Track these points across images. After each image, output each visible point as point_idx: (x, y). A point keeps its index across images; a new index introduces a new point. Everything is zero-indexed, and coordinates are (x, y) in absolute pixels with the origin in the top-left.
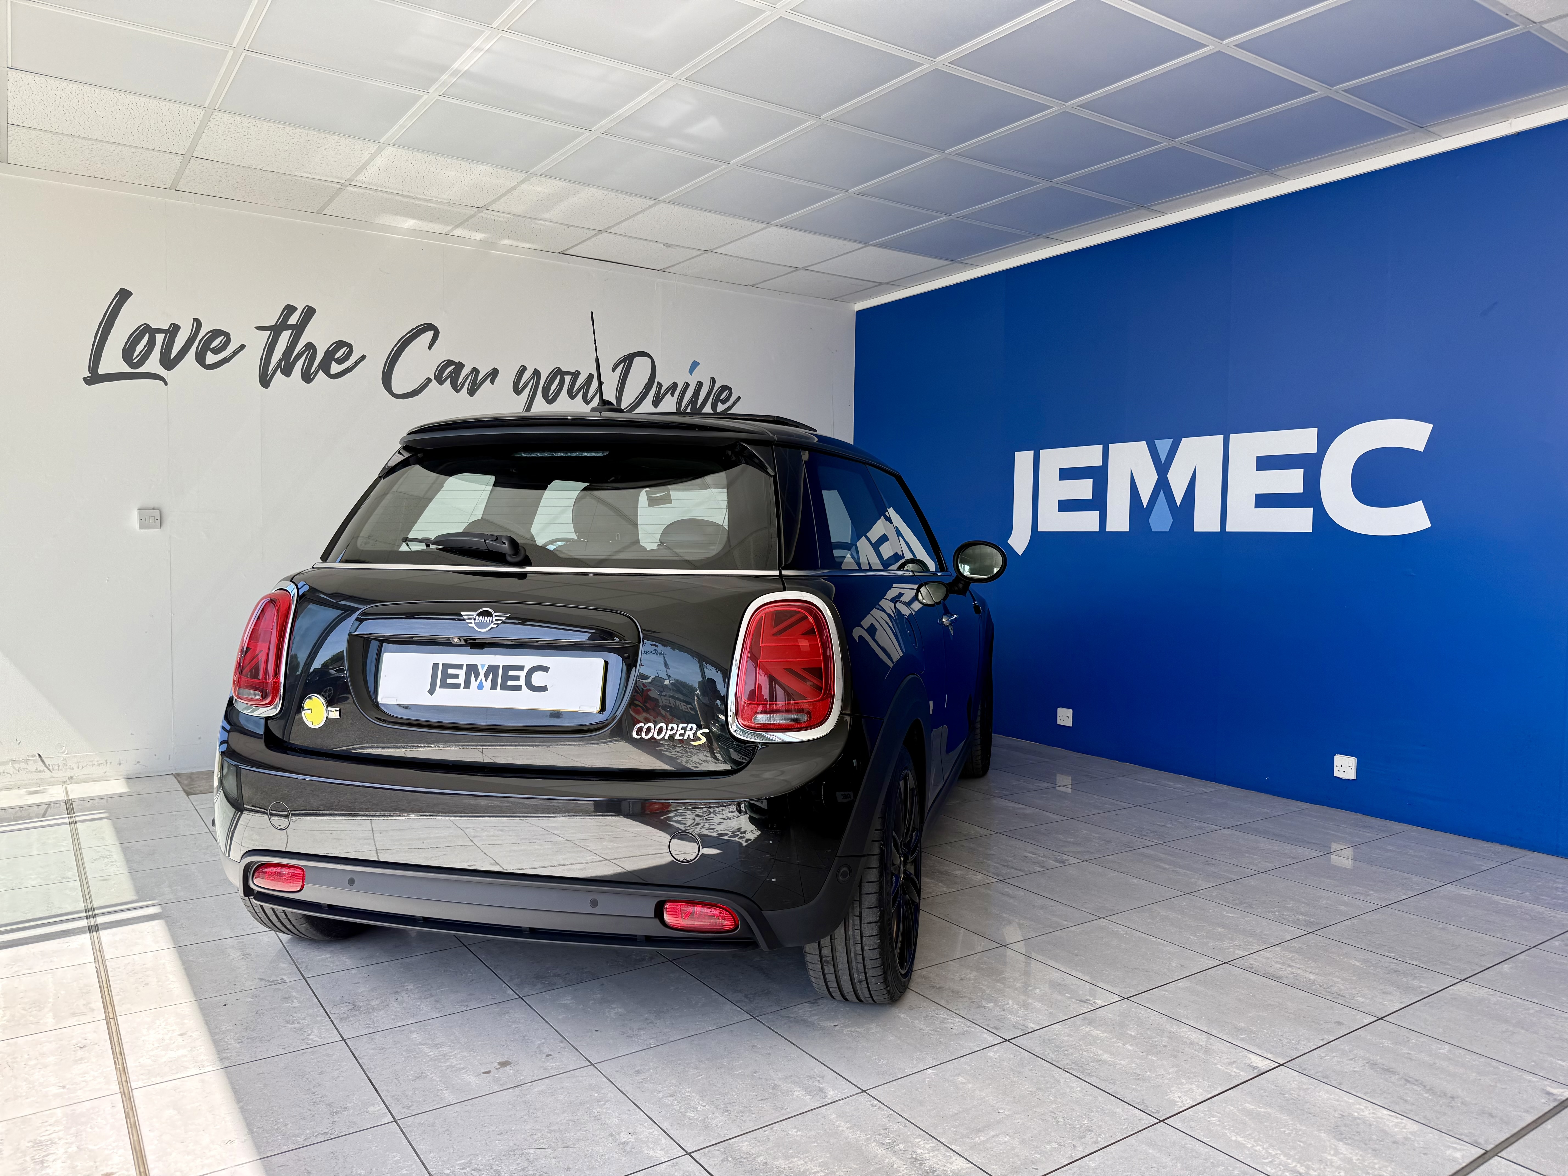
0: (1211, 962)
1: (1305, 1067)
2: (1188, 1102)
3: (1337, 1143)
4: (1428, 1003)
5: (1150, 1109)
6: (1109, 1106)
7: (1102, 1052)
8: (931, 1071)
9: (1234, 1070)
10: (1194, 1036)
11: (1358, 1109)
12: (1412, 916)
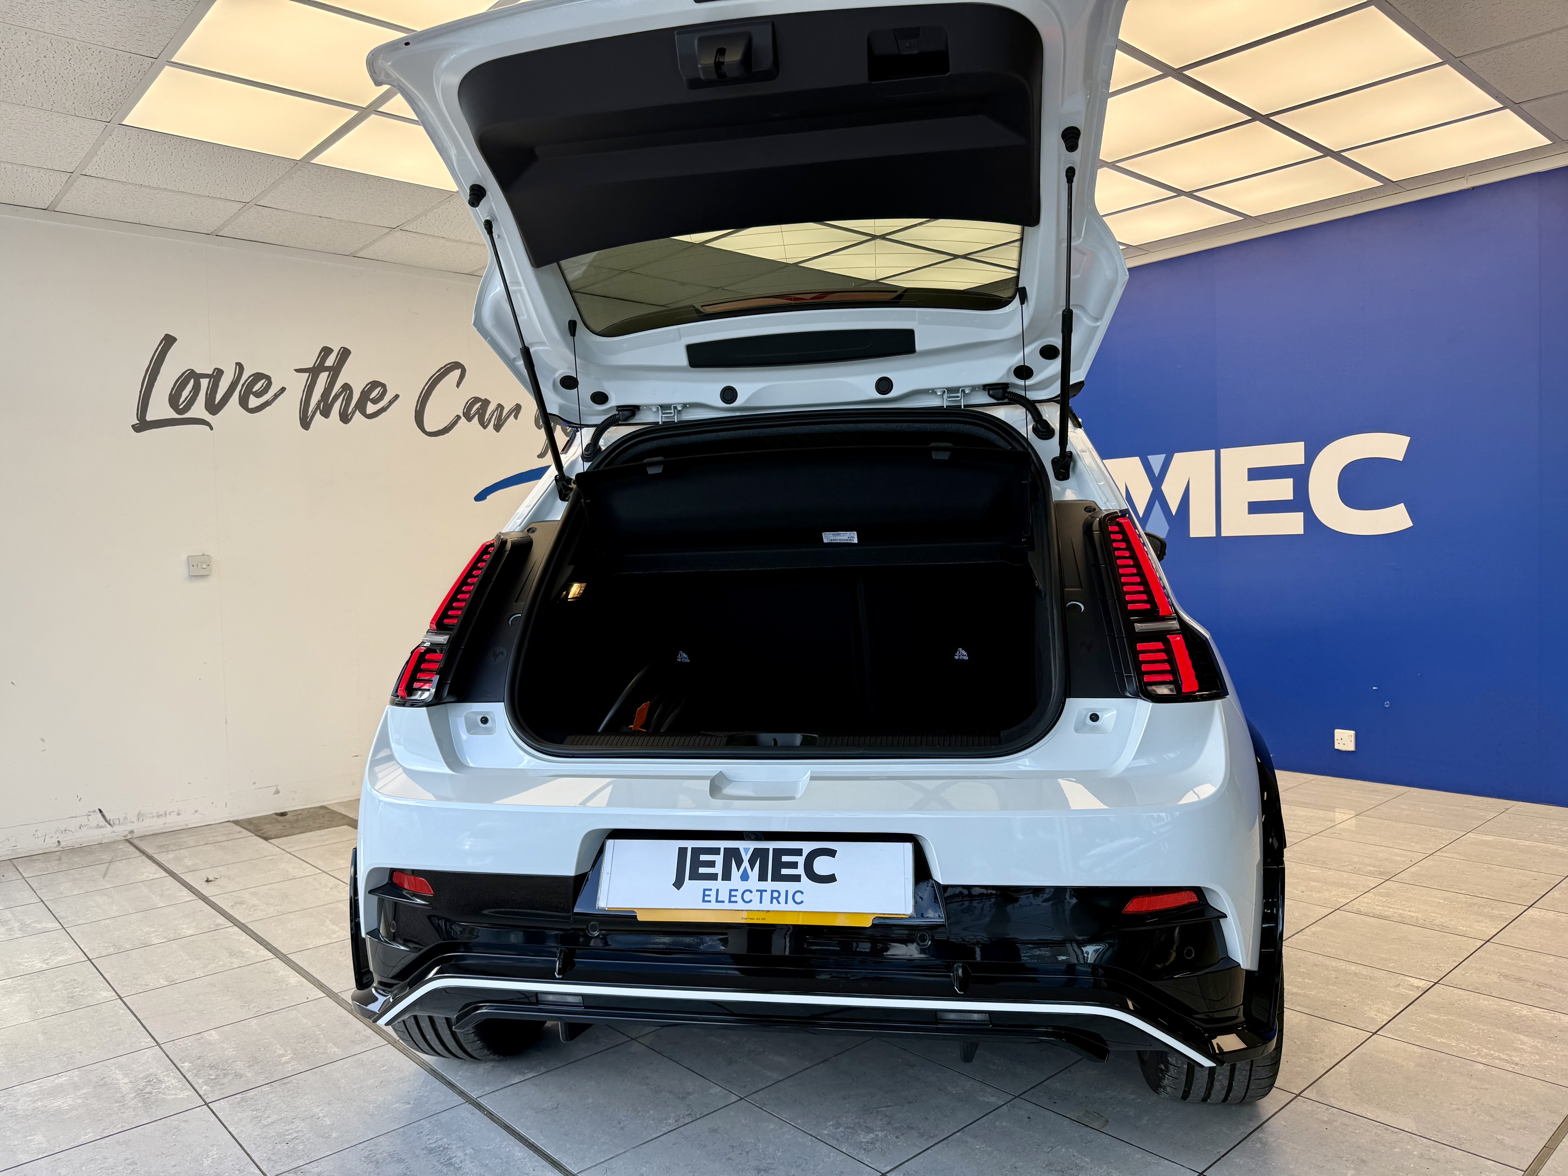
12: (1458, 861)
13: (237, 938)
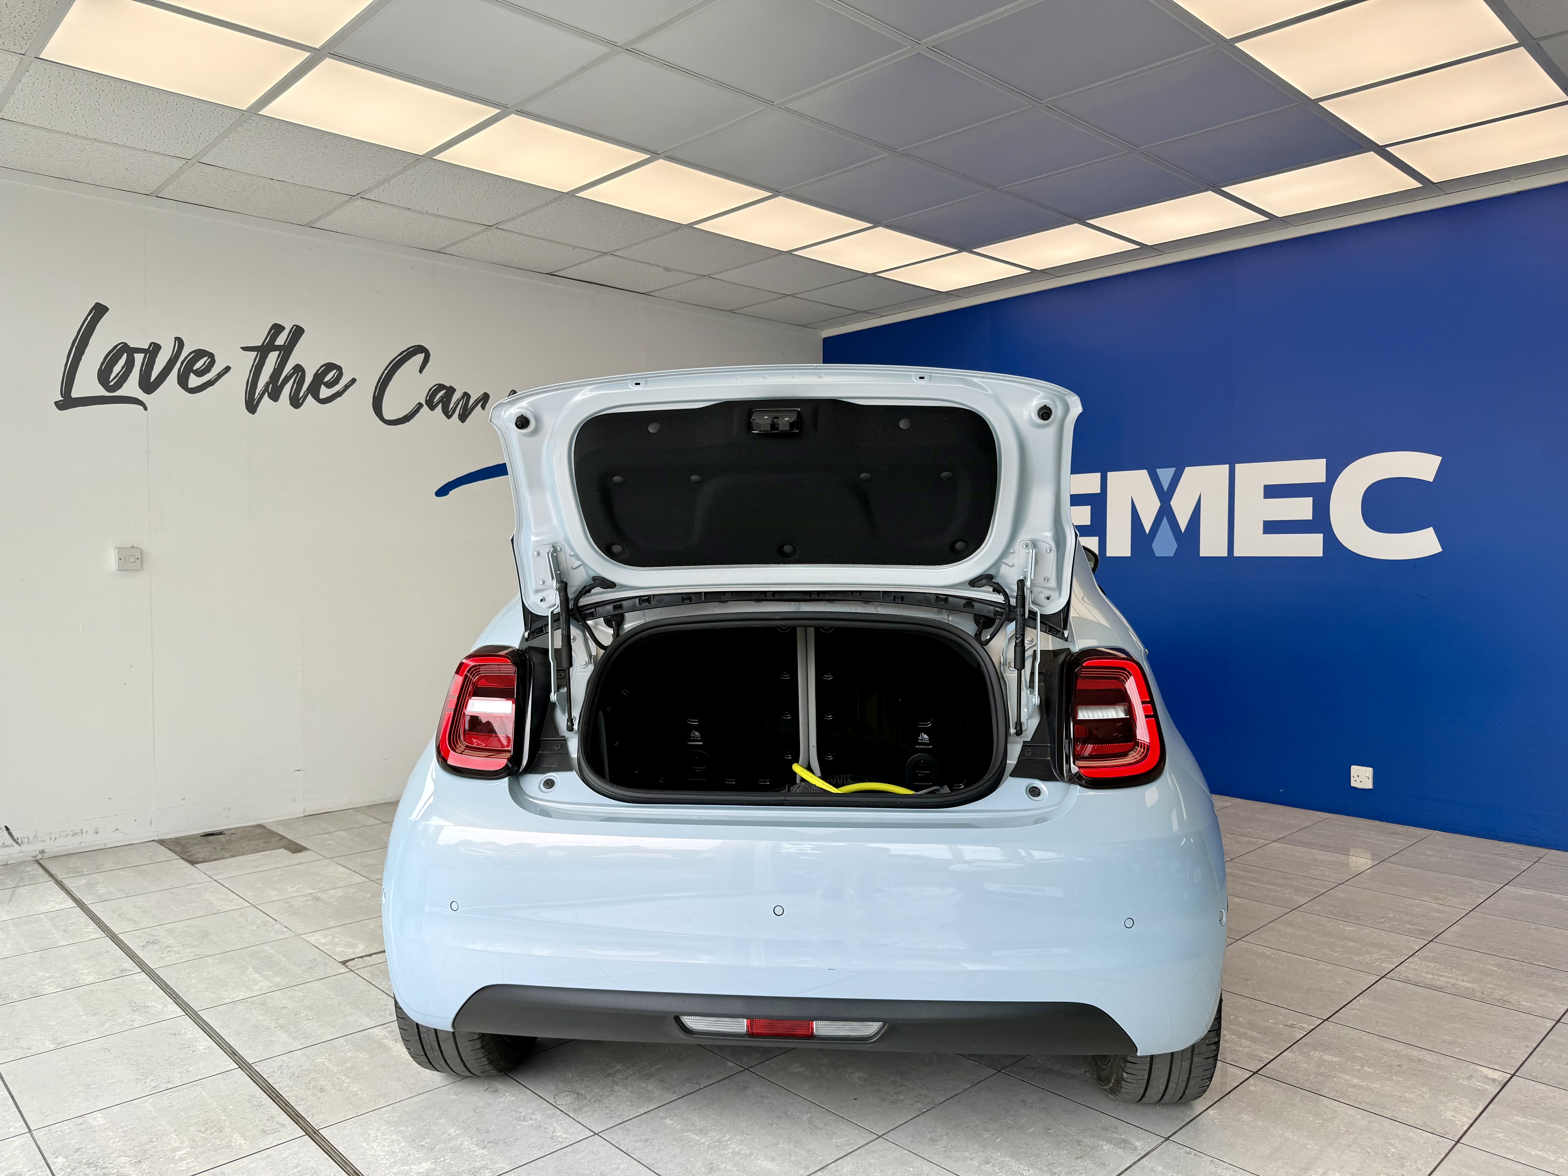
0: (1369, 977)
1: (1535, 1074)
5: (1438, 1131)
6: (1401, 1132)
7: (1349, 1077)
9: (1477, 1084)
10: (1416, 1053)
12: (1503, 919)
13: (143, 988)
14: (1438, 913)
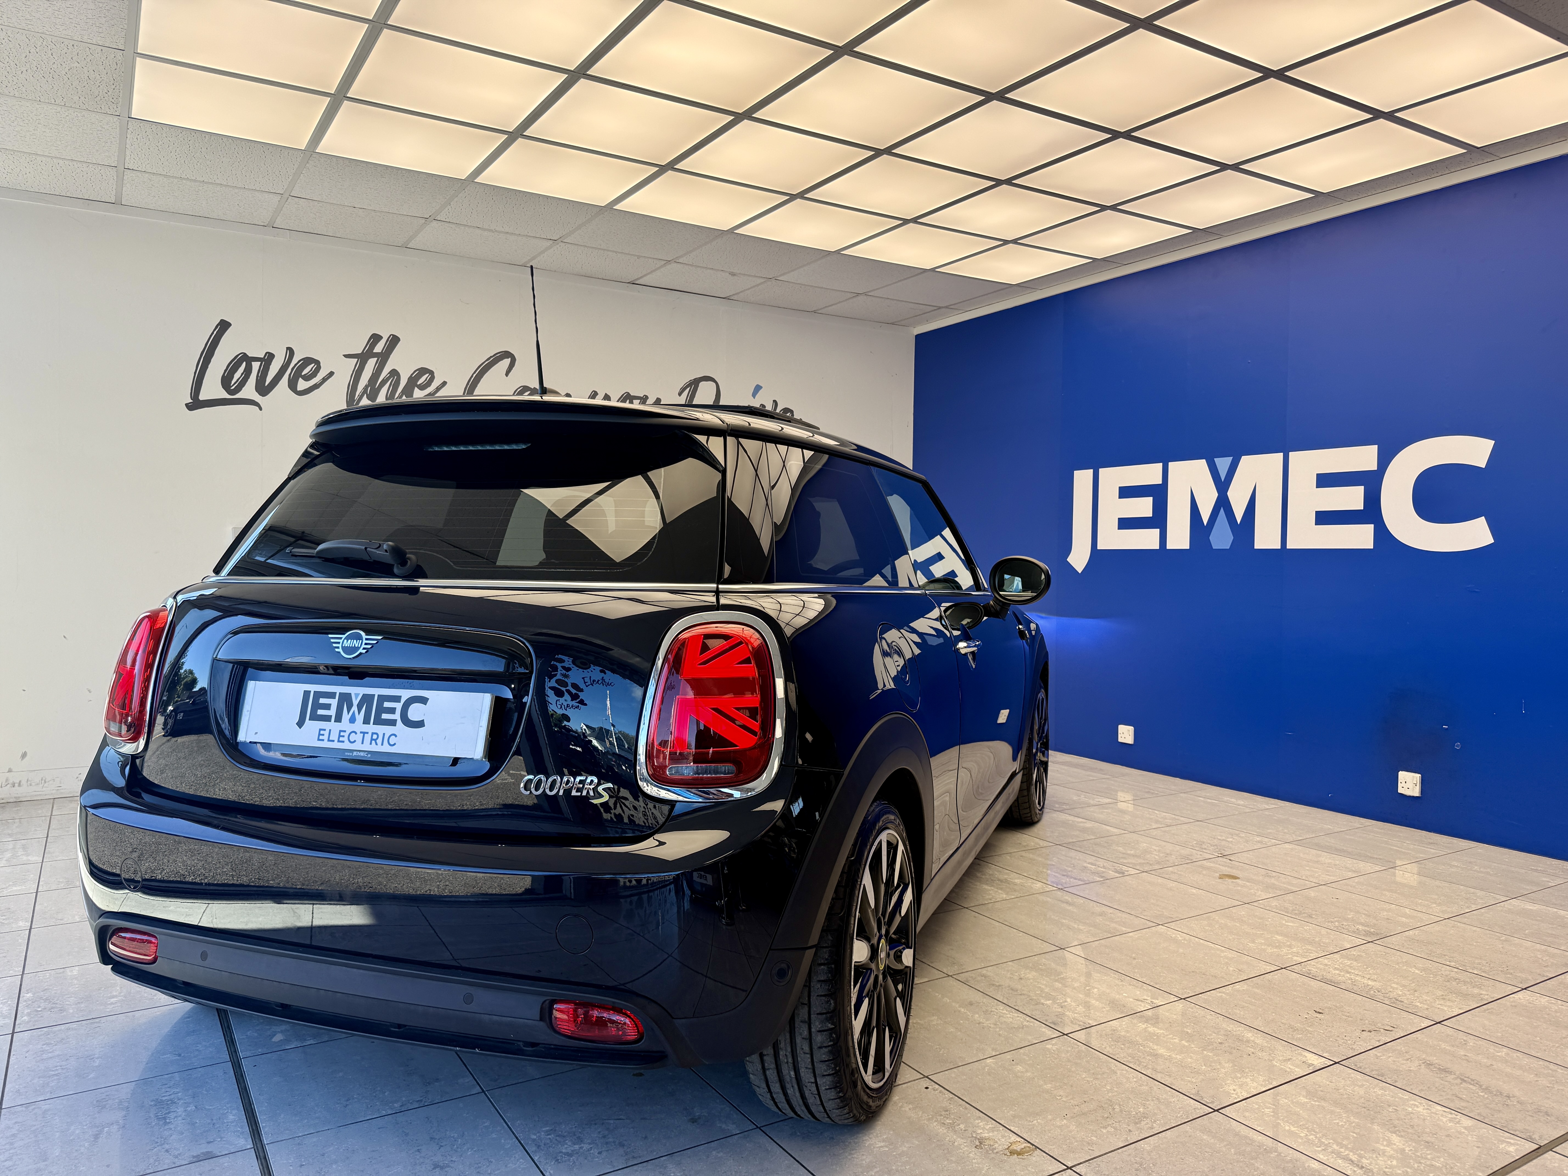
0: (1268, 967)
1: (1361, 1064)
2: (1242, 1094)
3: (1389, 1135)
4: (1488, 1010)
5: (1205, 1099)
6: (1164, 1096)
7: (1159, 1047)
8: (991, 1061)
9: (1289, 1066)
10: (1250, 1035)
11: (1412, 1104)
12: (1475, 929)
14: (1406, 918)
